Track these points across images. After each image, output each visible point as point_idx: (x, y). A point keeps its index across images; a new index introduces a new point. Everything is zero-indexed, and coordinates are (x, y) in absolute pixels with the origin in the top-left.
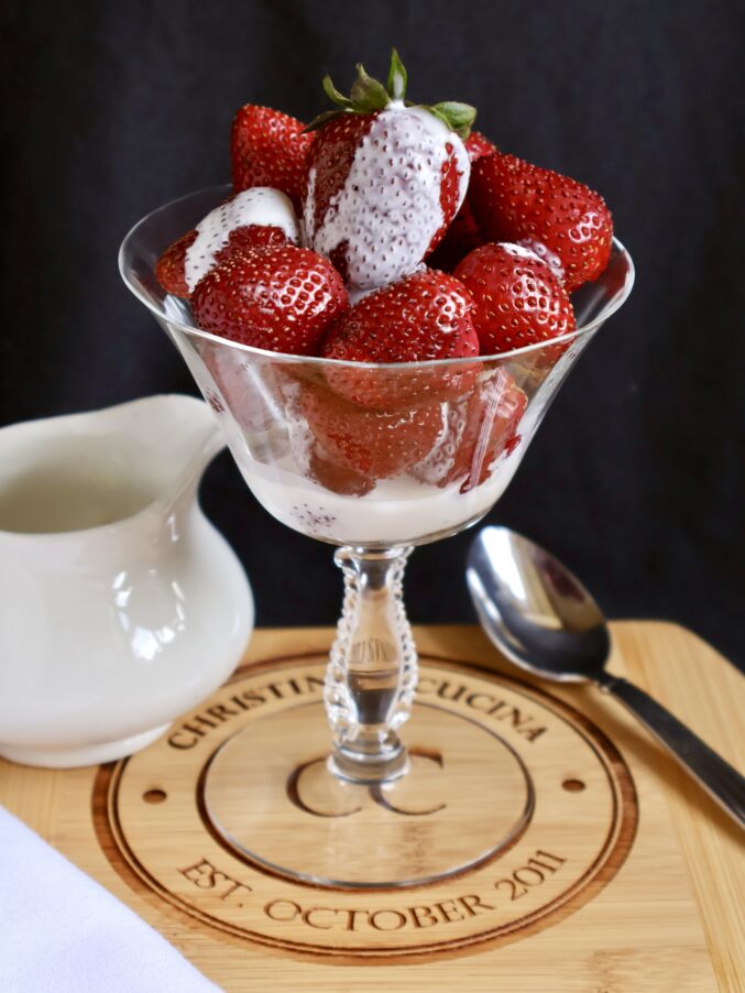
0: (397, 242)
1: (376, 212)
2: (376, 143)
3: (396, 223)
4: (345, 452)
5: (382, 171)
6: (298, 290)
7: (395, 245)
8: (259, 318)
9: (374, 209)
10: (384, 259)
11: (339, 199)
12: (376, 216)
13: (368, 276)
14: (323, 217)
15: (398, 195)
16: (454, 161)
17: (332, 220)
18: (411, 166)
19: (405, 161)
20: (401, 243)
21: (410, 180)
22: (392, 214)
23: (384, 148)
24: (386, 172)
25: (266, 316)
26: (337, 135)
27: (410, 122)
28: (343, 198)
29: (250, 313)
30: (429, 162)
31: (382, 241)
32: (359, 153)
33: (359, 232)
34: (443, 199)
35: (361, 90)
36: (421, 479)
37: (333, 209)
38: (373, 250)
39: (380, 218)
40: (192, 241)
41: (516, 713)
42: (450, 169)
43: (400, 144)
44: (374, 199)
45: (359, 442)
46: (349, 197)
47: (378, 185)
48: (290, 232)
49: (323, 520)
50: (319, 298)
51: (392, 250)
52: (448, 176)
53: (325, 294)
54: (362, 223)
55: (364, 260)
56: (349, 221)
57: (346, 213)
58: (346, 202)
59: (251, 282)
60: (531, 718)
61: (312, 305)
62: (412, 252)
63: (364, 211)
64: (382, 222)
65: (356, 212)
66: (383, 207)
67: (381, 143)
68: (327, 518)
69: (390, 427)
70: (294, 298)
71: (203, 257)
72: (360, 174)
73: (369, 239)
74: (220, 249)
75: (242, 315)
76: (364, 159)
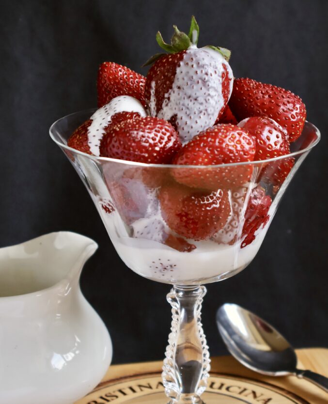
0: (203, 113)
1: (191, 98)
2: (187, 64)
3: (202, 104)
4: (184, 224)
5: (192, 77)
6: (159, 135)
7: (202, 115)
8: (141, 148)
9: (189, 97)
10: (197, 123)
11: (170, 94)
12: (191, 101)
13: (189, 132)
14: (162, 105)
15: (201, 89)
16: (227, 73)
17: (167, 105)
18: (207, 74)
19: (204, 72)
20: (204, 114)
21: (206, 82)
22: (199, 99)
23: (192, 66)
24: (194, 77)
25: (145, 147)
26: (165, 63)
27: (203, 53)
28: (172, 93)
29: (137, 146)
30: (216, 72)
31: (195, 113)
32: (178, 70)
33: (182, 110)
34: (223, 91)
35: (176, 39)
36: (219, 242)
37: (166, 100)
38: (191, 118)
39: (193, 101)
40: (90, 124)
41: (254, 393)
42: (225, 76)
43: (200, 63)
44: (189, 92)
45: (192, 217)
46: (175, 92)
47: (191, 85)
48: (143, 114)
49: (169, 267)
50: (169, 140)
51: (200, 117)
52: (225, 80)
53: (172, 138)
54: (183, 105)
55: (186, 123)
56: (177, 104)
57: (174, 100)
58: (174, 95)
59: (136, 130)
60: (262, 395)
61: (166, 143)
62: (210, 119)
63: (184, 98)
64: (194, 103)
65: (180, 99)
66: (194, 96)
67: (190, 64)
68: (171, 266)
69: (208, 208)
70: (158, 139)
71: (98, 130)
72: (180, 80)
73: (188, 113)
74: (107, 125)
75: (133, 147)
76: (182, 72)
